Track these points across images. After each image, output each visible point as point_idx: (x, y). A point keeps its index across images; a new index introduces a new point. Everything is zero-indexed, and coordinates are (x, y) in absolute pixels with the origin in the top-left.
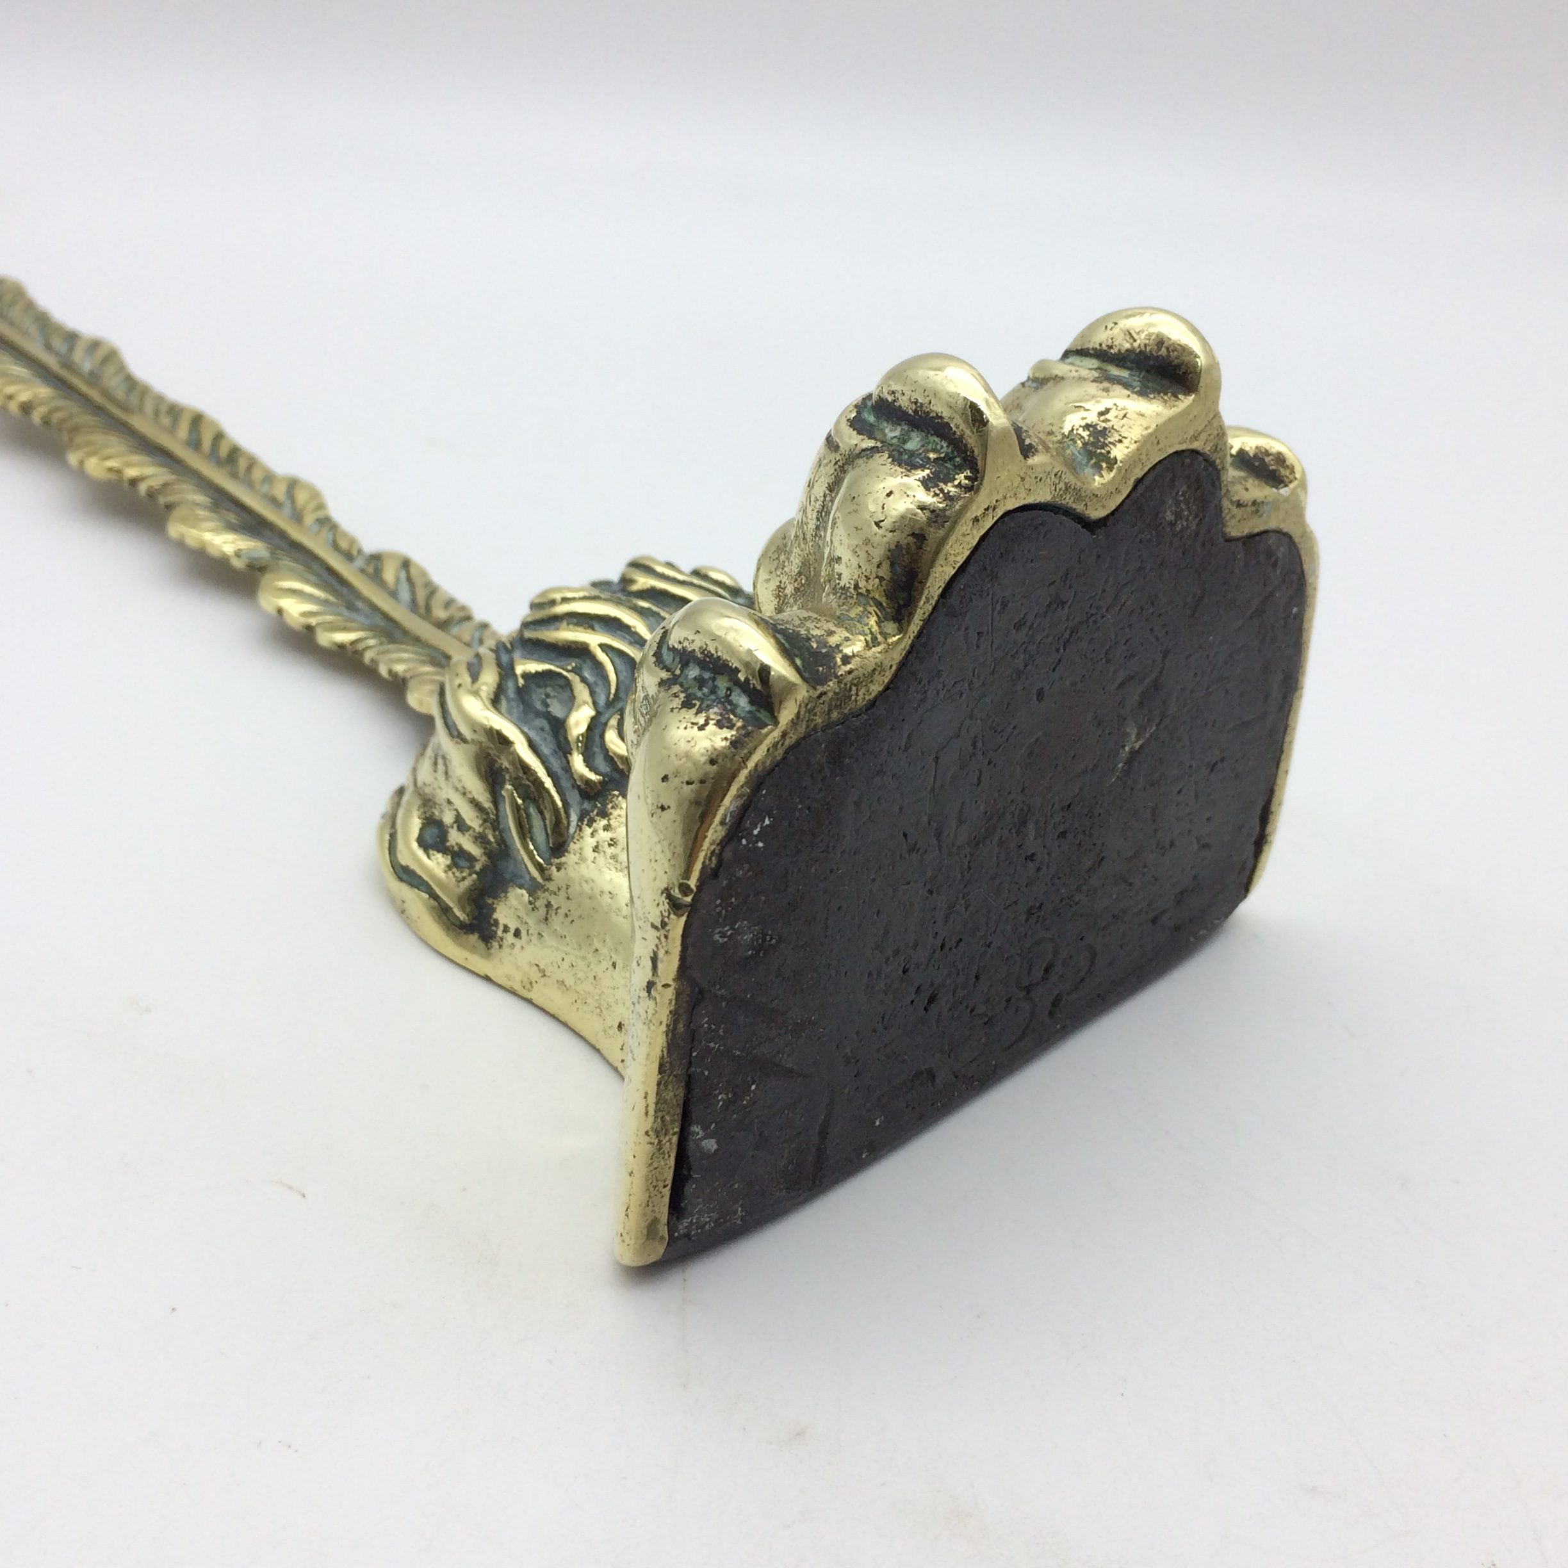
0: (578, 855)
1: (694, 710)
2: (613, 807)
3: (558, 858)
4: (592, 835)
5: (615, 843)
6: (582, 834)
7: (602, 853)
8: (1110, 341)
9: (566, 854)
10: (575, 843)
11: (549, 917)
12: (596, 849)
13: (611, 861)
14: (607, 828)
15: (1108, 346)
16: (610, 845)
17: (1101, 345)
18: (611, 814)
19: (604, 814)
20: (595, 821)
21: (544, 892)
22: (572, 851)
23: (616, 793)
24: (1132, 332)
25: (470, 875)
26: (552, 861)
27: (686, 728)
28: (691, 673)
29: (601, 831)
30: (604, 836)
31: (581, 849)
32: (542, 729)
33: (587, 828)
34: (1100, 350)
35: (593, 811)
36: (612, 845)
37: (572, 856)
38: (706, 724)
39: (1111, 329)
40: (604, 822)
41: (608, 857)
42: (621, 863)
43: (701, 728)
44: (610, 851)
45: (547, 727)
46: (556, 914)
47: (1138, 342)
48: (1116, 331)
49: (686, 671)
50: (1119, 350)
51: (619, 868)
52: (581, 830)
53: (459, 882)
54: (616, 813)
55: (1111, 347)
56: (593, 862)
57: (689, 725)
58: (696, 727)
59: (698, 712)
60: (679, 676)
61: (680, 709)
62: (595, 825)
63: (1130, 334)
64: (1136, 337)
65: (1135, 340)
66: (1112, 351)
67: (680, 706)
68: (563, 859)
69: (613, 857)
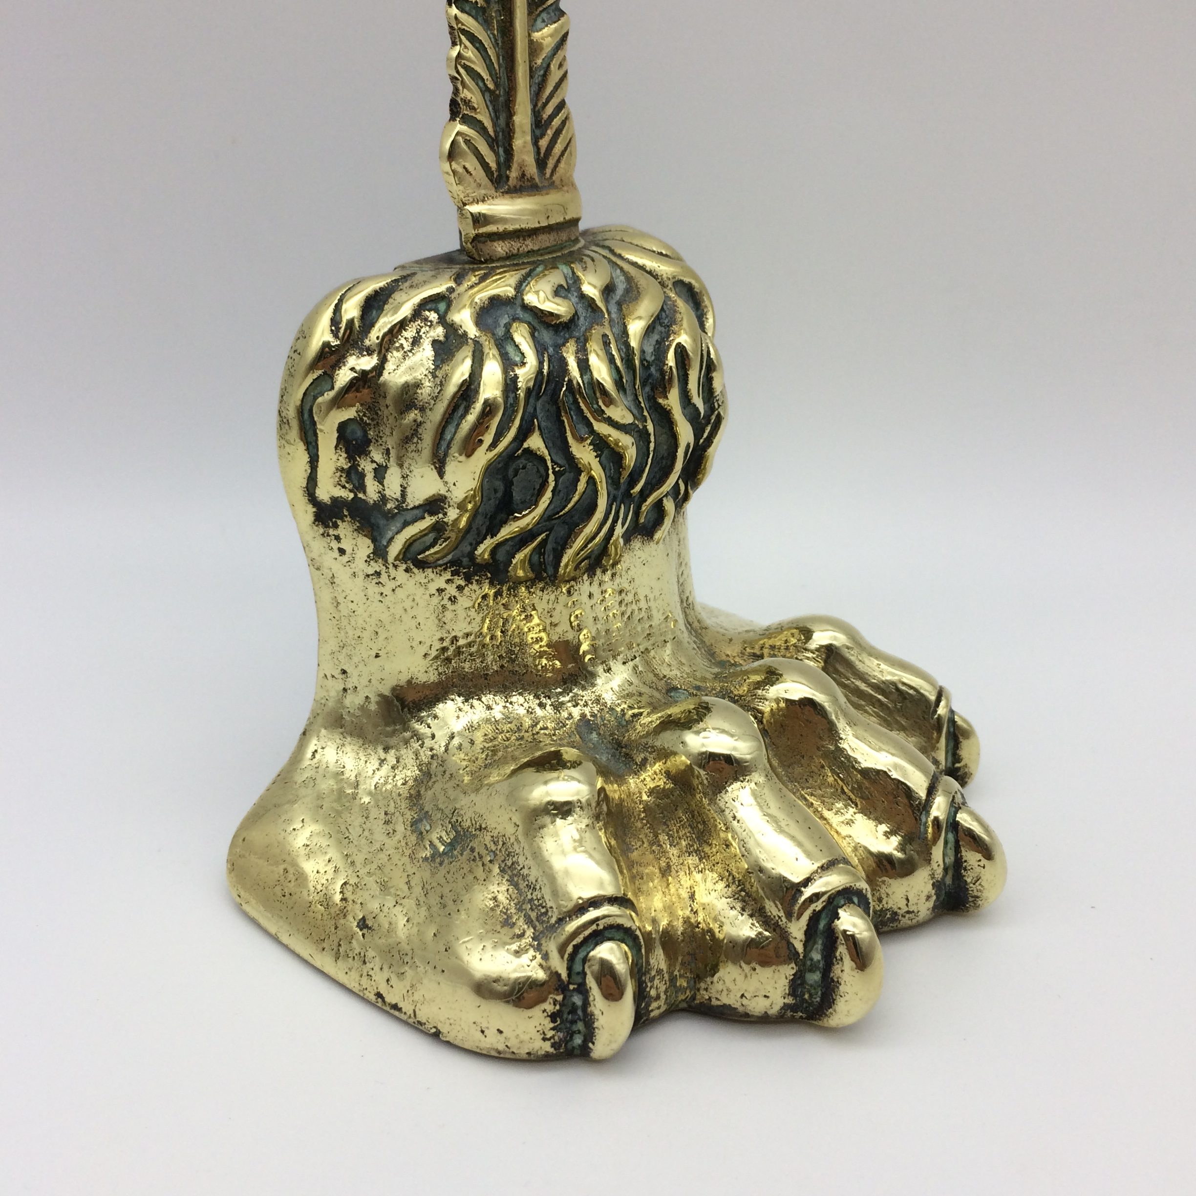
0: (426, 581)
1: (552, 1025)
2: (477, 581)
3: (413, 565)
4: (448, 581)
5: (455, 602)
6: (442, 573)
7: (441, 598)
8: (969, 868)
9: (421, 570)
10: (433, 572)
11: (371, 577)
12: (440, 591)
13: (441, 608)
14: (460, 588)
15: (966, 867)
16: (450, 599)
17: (966, 861)
18: (472, 583)
19: (468, 579)
20: (459, 576)
21: (384, 565)
22: (426, 573)
23: (489, 575)
24: (980, 880)
25: (351, 491)
26: (409, 562)
27: (538, 1031)
28: (576, 997)
29: (454, 586)
30: (452, 590)
31: (432, 580)
32: (496, 491)
33: (450, 574)
34: (962, 862)
35: (464, 569)
36: (452, 601)
37: (423, 575)
38: (549, 1039)
39: (979, 865)
40: (462, 583)
41: (442, 604)
42: (444, 616)
43: (544, 1039)
44: (446, 601)
45: (499, 495)
46: (376, 583)
47: (974, 886)
48: (978, 869)
49: (575, 994)
50: (964, 876)
51: (440, 617)
52: (445, 569)
53: (339, 485)
54: (475, 586)
55: (965, 869)
56: (430, 596)
57: (541, 1032)
58: (542, 1036)
59: (553, 1029)
60: (569, 990)
61: (548, 1016)
62: (456, 577)
63: (978, 880)
64: (977, 884)
65: (974, 884)
66: (963, 871)
67: (549, 1014)
68: (415, 570)
69: (444, 607)
